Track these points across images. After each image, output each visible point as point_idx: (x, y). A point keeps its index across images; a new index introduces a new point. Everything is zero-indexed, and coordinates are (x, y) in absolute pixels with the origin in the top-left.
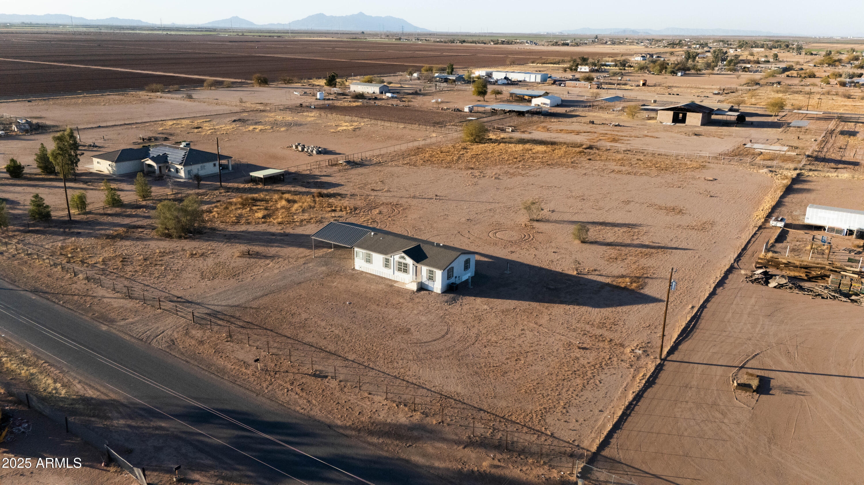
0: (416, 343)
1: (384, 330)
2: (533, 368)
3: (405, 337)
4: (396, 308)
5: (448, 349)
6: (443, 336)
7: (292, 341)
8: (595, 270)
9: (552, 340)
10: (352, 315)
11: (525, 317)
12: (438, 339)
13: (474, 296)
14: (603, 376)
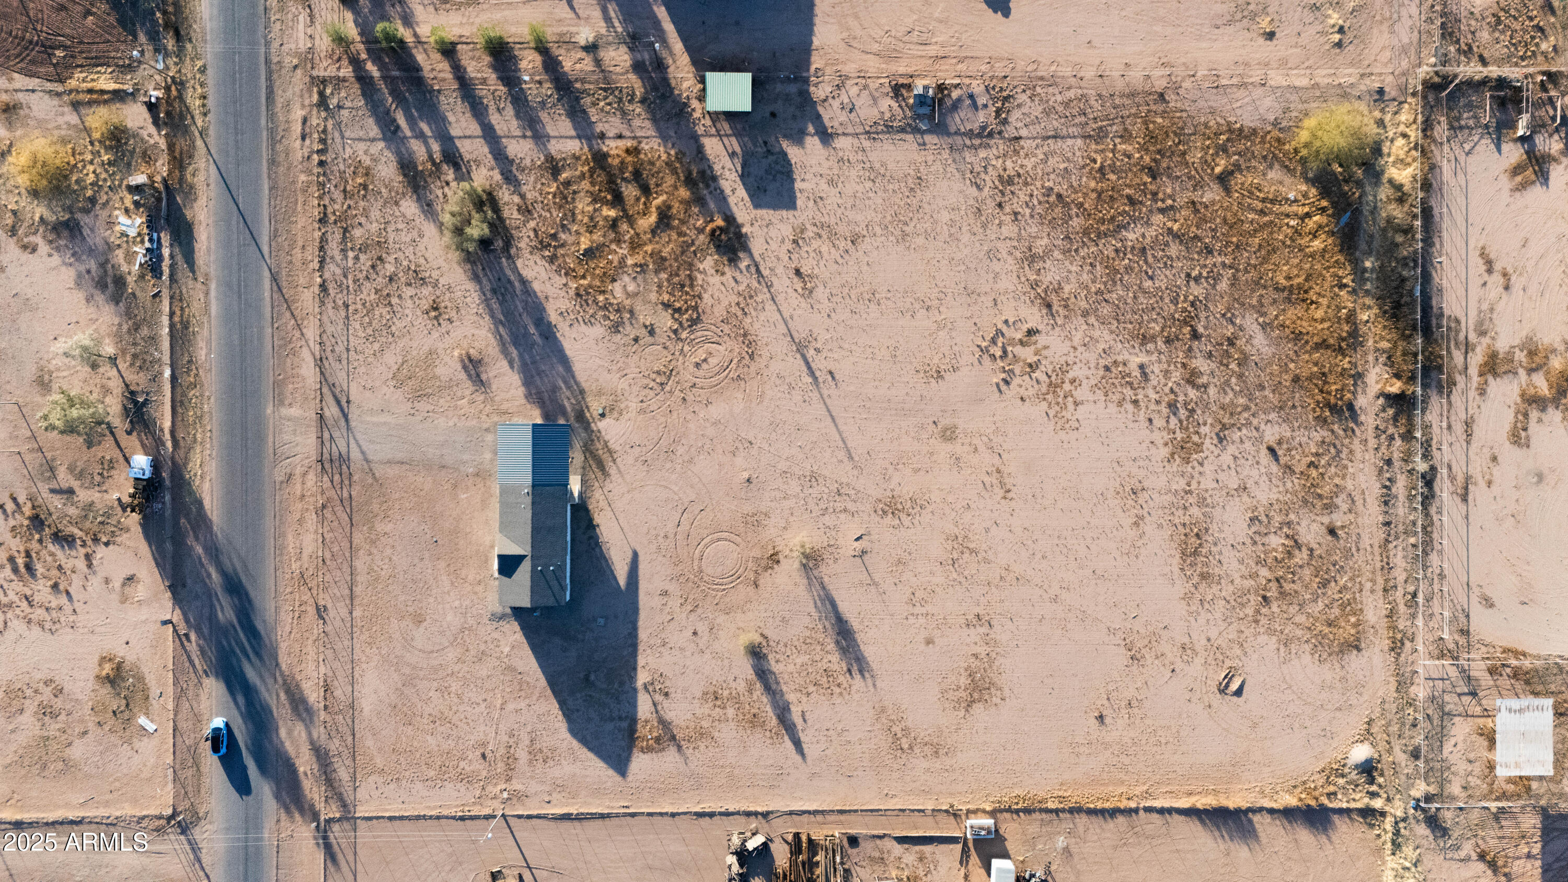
0: (406, 641)
1: (410, 603)
2: (429, 738)
3: (411, 625)
4: (452, 583)
5: (414, 668)
6: (432, 652)
7: (348, 555)
8: (666, 694)
9: (482, 728)
10: (416, 561)
11: (508, 690)
12: (424, 652)
13: (522, 629)
14: (451, 785)
